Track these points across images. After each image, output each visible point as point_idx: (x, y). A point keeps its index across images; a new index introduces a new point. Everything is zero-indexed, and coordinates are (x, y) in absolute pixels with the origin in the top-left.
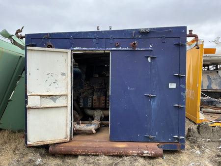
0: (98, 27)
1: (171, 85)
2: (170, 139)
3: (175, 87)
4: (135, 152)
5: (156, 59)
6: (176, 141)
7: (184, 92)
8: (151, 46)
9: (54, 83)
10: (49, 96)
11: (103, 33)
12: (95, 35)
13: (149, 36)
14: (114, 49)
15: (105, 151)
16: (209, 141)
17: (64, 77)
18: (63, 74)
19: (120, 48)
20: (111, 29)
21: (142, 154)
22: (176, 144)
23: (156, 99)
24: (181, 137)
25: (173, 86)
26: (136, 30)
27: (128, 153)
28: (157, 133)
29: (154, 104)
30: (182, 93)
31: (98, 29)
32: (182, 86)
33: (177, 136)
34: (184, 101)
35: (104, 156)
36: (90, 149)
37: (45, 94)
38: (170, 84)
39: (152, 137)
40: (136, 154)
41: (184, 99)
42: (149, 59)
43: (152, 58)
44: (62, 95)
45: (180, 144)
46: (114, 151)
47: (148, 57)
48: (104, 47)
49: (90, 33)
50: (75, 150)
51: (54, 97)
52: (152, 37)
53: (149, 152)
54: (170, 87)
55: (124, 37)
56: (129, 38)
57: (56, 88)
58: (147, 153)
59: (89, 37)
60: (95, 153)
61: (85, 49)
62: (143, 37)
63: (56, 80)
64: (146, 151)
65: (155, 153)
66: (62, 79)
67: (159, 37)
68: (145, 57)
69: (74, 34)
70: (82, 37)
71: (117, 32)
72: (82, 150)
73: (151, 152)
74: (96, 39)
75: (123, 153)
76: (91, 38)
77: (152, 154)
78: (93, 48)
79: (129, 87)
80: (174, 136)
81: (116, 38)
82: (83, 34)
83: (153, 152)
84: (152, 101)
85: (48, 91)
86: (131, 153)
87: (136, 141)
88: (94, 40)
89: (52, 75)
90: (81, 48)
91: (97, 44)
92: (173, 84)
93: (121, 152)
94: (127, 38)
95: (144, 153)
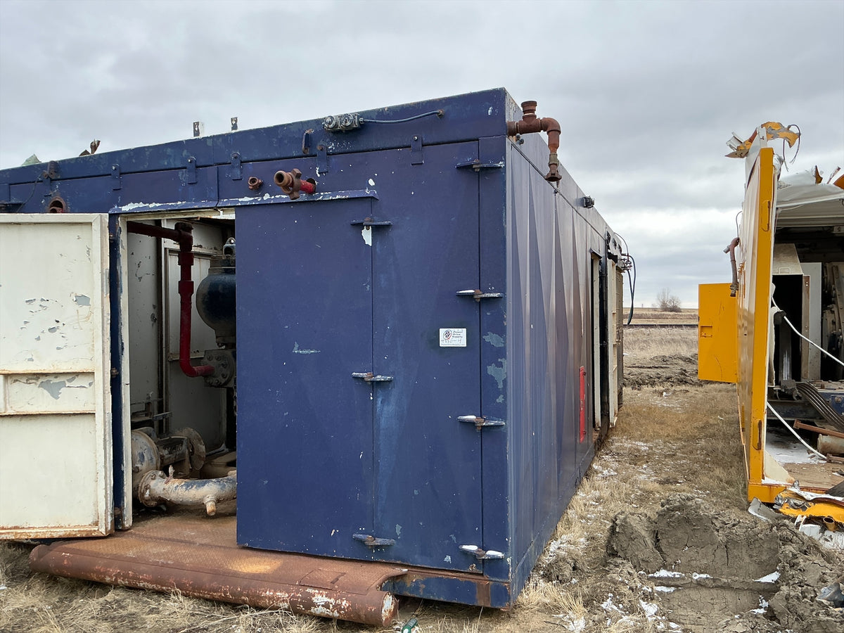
0: (196, 125)
1: (447, 335)
2: (448, 559)
3: (463, 343)
4: (283, 597)
5: (393, 234)
6: (473, 568)
7: (500, 365)
8: (371, 182)
9: (52, 330)
10: (37, 376)
11: (210, 143)
12: (185, 153)
13: (365, 142)
14: (246, 200)
15: (187, 580)
16: (700, 584)
17: (84, 310)
18: (82, 300)
19: (267, 197)
20: (235, 127)
21: (308, 607)
22: (474, 579)
23: (394, 393)
24: (491, 553)
25: (455, 338)
26: (316, 122)
27: (260, 597)
28: (398, 528)
29: (387, 410)
30: (491, 370)
31: (197, 133)
32: (491, 338)
33: (473, 548)
34: (500, 400)
35: (181, 599)
36: (143, 568)
37: (20, 371)
38: (442, 331)
39: (379, 541)
40: (286, 605)
41: (498, 393)
42: (367, 236)
43: (378, 230)
44: (77, 374)
45: (487, 581)
46: (215, 585)
47: (360, 226)
48: (214, 195)
49: (169, 151)
50: (100, 568)
51: (54, 380)
52: (374, 147)
53: (332, 600)
54: (443, 344)
55: (277, 156)
56: (295, 157)
57: (58, 349)
58: (323, 606)
59: (166, 163)
60: (156, 583)
61: (155, 207)
62: (343, 150)
63: (58, 322)
64: (320, 597)
65: (353, 606)
66: (76, 318)
67: (401, 145)
68: (354, 225)
69: (123, 156)
70: (146, 167)
71: (252, 137)
72: (120, 568)
73: (339, 602)
74: (186, 168)
75: (241, 594)
76: (173, 167)
77: (341, 609)
78: (179, 203)
79: (297, 346)
80: (465, 547)
81: (250, 159)
82: (148, 153)
83: (345, 604)
84: (379, 400)
85: (31, 360)
86: (270, 598)
87: (325, 555)
88: (183, 174)
89: (43, 304)
90: (145, 204)
91: (191, 187)
92: (456, 330)
93: (237, 590)
94: (289, 155)
95: (315, 601)
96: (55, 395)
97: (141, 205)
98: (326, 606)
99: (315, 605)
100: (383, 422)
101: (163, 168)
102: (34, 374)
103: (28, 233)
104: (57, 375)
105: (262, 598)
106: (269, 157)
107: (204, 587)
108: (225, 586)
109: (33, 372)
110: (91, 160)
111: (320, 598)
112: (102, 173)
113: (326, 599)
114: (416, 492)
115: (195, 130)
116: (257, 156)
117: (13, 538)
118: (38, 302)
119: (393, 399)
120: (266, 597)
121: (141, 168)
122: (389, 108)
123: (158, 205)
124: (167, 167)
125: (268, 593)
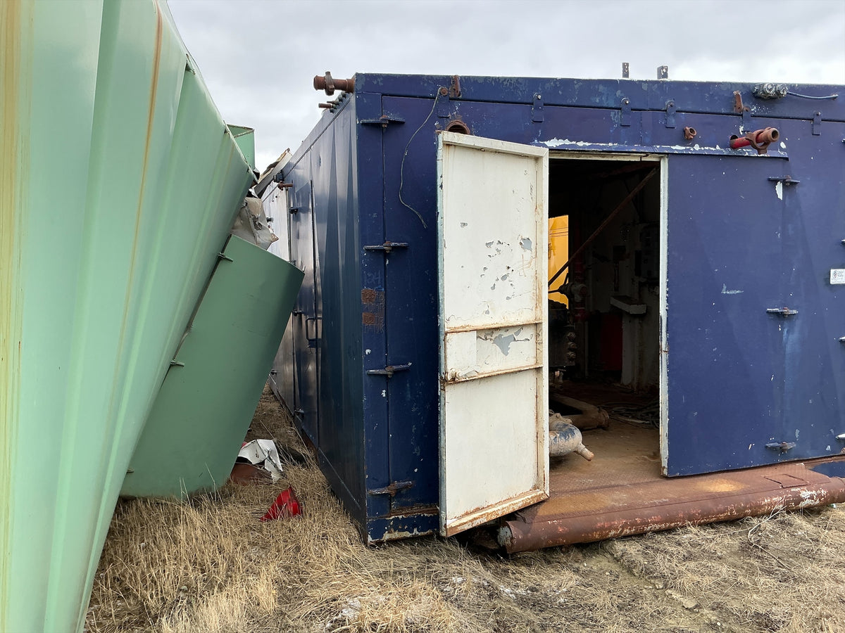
0: (625, 66)
1: (836, 274)
2: (828, 448)
4: (777, 500)
5: (798, 189)
6: (844, 450)
8: (783, 145)
9: (504, 278)
11: (645, 87)
12: (618, 93)
13: (780, 110)
14: (678, 148)
15: (695, 510)
17: (528, 255)
18: (525, 243)
19: (697, 147)
21: (797, 503)
23: (798, 323)
25: (839, 276)
26: (743, 85)
27: (761, 506)
28: (797, 432)
29: (791, 338)
31: (626, 74)
35: (694, 530)
36: (646, 512)
38: (832, 271)
39: (790, 445)
40: (782, 507)
42: (779, 190)
43: (788, 186)
44: (523, 326)
46: (721, 507)
47: (775, 181)
48: (647, 140)
49: (601, 88)
50: (602, 524)
51: (505, 334)
52: (787, 115)
53: (814, 492)
54: (833, 281)
55: (708, 110)
56: (723, 114)
57: (508, 298)
58: (809, 498)
59: (597, 101)
60: (666, 522)
61: (584, 146)
62: (763, 114)
63: (508, 268)
64: (804, 492)
65: (829, 492)
66: (521, 263)
67: (805, 117)
68: (769, 180)
69: (547, 85)
70: (574, 101)
71: (686, 89)
72: (624, 518)
73: (819, 492)
74: (620, 109)
75: (745, 508)
76: (605, 105)
77: (822, 497)
78: (610, 144)
79: (725, 287)
80: (840, 436)
81: (683, 110)
82: (576, 86)
83: (823, 492)
84: (786, 330)
85: (487, 312)
86: (769, 505)
87: (745, 467)
88: (615, 114)
89: (499, 247)
90: (571, 141)
91: (623, 130)
92: (840, 270)
93: (741, 505)
94: (718, 111)
95: (803, 496)
96: (505, 351)
97: (567, 142)
98: (811, 498)
99: (802, 500)
100: (788, 349)
101: (593, 105)
102: (490, 329)
103: (489, 162)
104: (507, 328)
105: (763, 506)
106: (701, 110)
107: (712, 512)
108: (730, 505)
109: (489, 327)
110: (505, 83)
111: (805, 494)
112: (519, 100)
113: (810, 493)
114: (810, 401)
115: (624, 71)
116: (690, 108)
117: (486, 521)
118: (494, 246)
119: (797, 329)
120: (765, 505)
121: (569, 102)
122: (799, 85)
123: (587, 144)
124: (599, 105)
125: (766, 501)
